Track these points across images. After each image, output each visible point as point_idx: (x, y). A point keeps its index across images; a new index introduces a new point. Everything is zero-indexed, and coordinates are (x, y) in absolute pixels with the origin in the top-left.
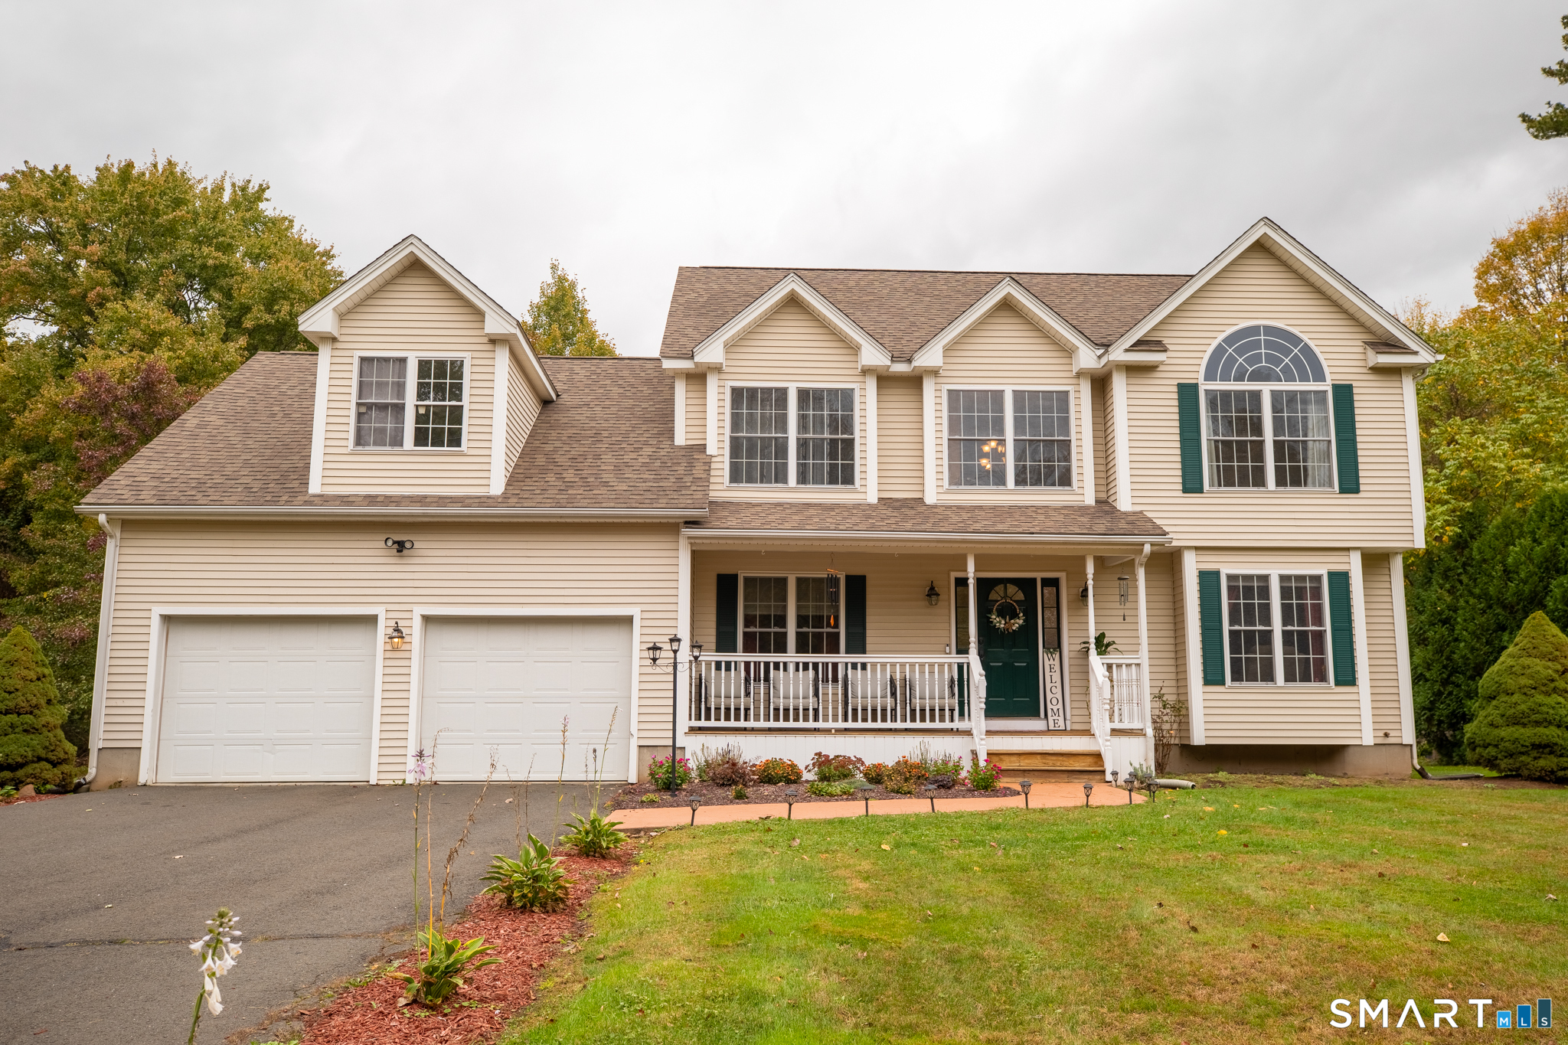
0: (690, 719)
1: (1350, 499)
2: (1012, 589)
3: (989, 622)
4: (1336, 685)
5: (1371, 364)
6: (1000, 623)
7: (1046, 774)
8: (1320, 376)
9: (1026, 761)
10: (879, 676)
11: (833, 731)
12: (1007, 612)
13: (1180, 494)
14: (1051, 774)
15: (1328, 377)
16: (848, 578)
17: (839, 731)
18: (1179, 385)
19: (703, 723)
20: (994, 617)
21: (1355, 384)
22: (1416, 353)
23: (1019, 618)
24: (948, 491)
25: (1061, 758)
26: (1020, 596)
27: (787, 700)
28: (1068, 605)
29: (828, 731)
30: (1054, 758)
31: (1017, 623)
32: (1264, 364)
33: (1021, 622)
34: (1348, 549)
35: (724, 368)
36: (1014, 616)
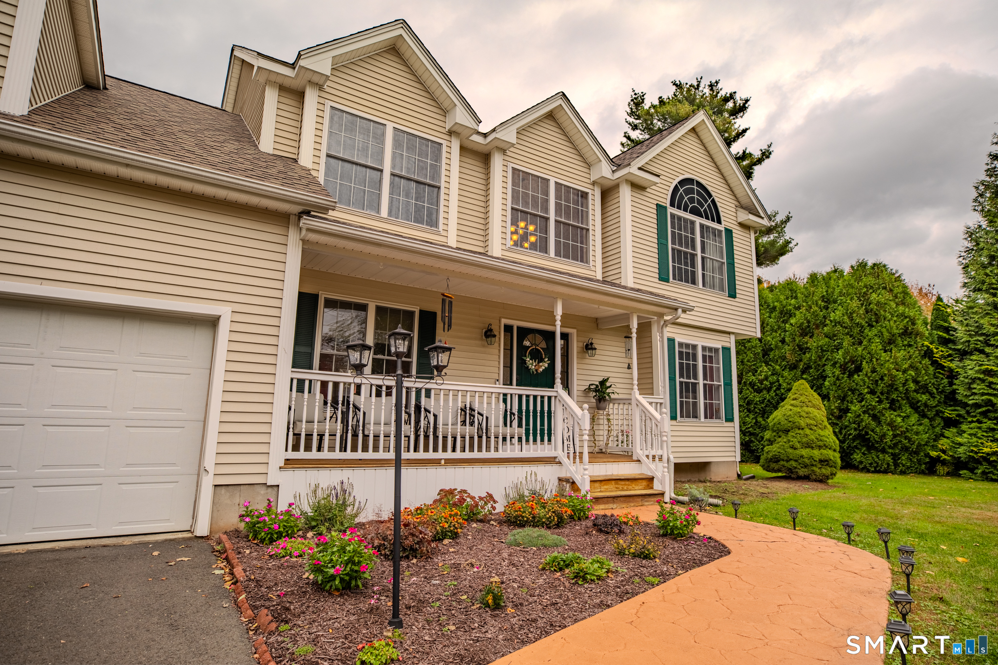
0: (286, 450)
1: (731, 301)
2: (539, 338)
3: (524, 362)
4: (726, 421)
5: (740, 220)
6: (531, 364)
7: (628, 499)
8: (719, 222)
9: (606, 487)
10: (451, 404)
11: (443, 462)
12: (537, 356)
13: (657, 281)
14: (631, 499)
15: (723, 222)
16: (422, 312)
17: (450, 462)
18: (657, 205)
19: (302, 454)
20: (528, 359)
21: (734, 231)
22: (762, 218)
23: (545, 362)
24: (509, 250)
25: (627, 483)
26: (544, 345)
27: (377, 427)
28: (577, 355)
29: (436, 462)
30: (623, 483)
31: (544, 365)
32: (696, 205)
33: (546, 365)
34: (729, 333)
35: (325, 87)
36: (541, 360)
